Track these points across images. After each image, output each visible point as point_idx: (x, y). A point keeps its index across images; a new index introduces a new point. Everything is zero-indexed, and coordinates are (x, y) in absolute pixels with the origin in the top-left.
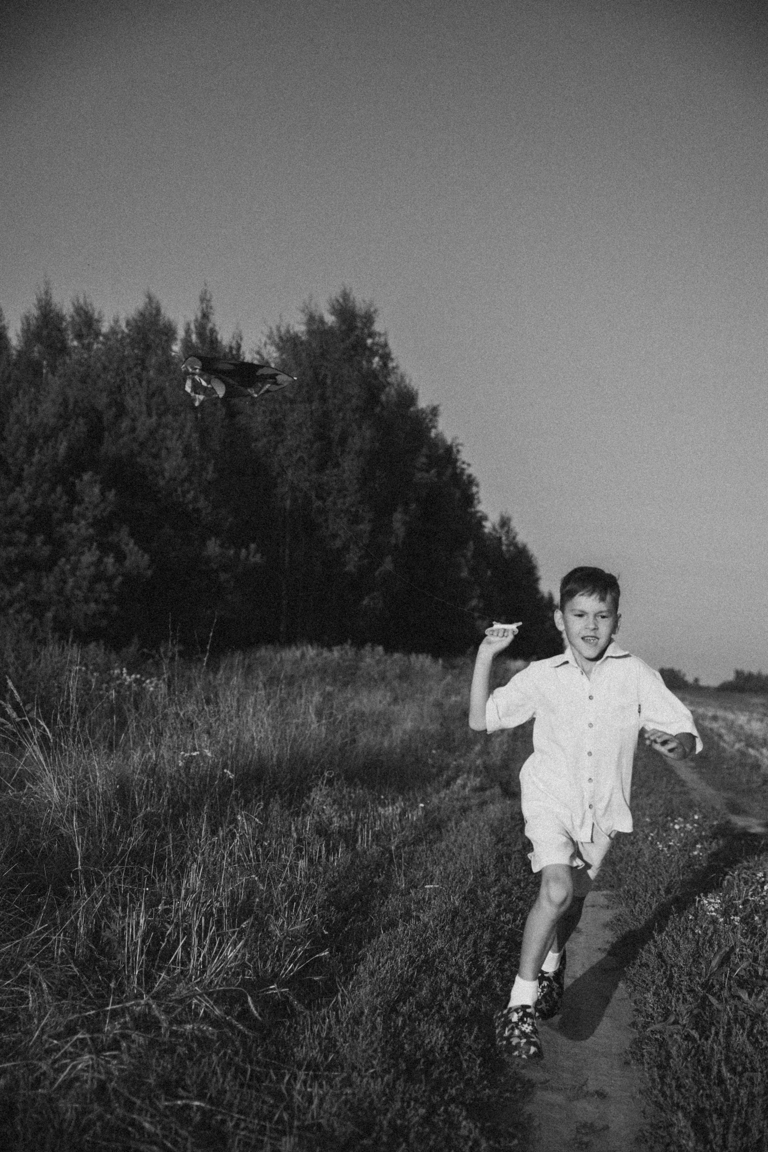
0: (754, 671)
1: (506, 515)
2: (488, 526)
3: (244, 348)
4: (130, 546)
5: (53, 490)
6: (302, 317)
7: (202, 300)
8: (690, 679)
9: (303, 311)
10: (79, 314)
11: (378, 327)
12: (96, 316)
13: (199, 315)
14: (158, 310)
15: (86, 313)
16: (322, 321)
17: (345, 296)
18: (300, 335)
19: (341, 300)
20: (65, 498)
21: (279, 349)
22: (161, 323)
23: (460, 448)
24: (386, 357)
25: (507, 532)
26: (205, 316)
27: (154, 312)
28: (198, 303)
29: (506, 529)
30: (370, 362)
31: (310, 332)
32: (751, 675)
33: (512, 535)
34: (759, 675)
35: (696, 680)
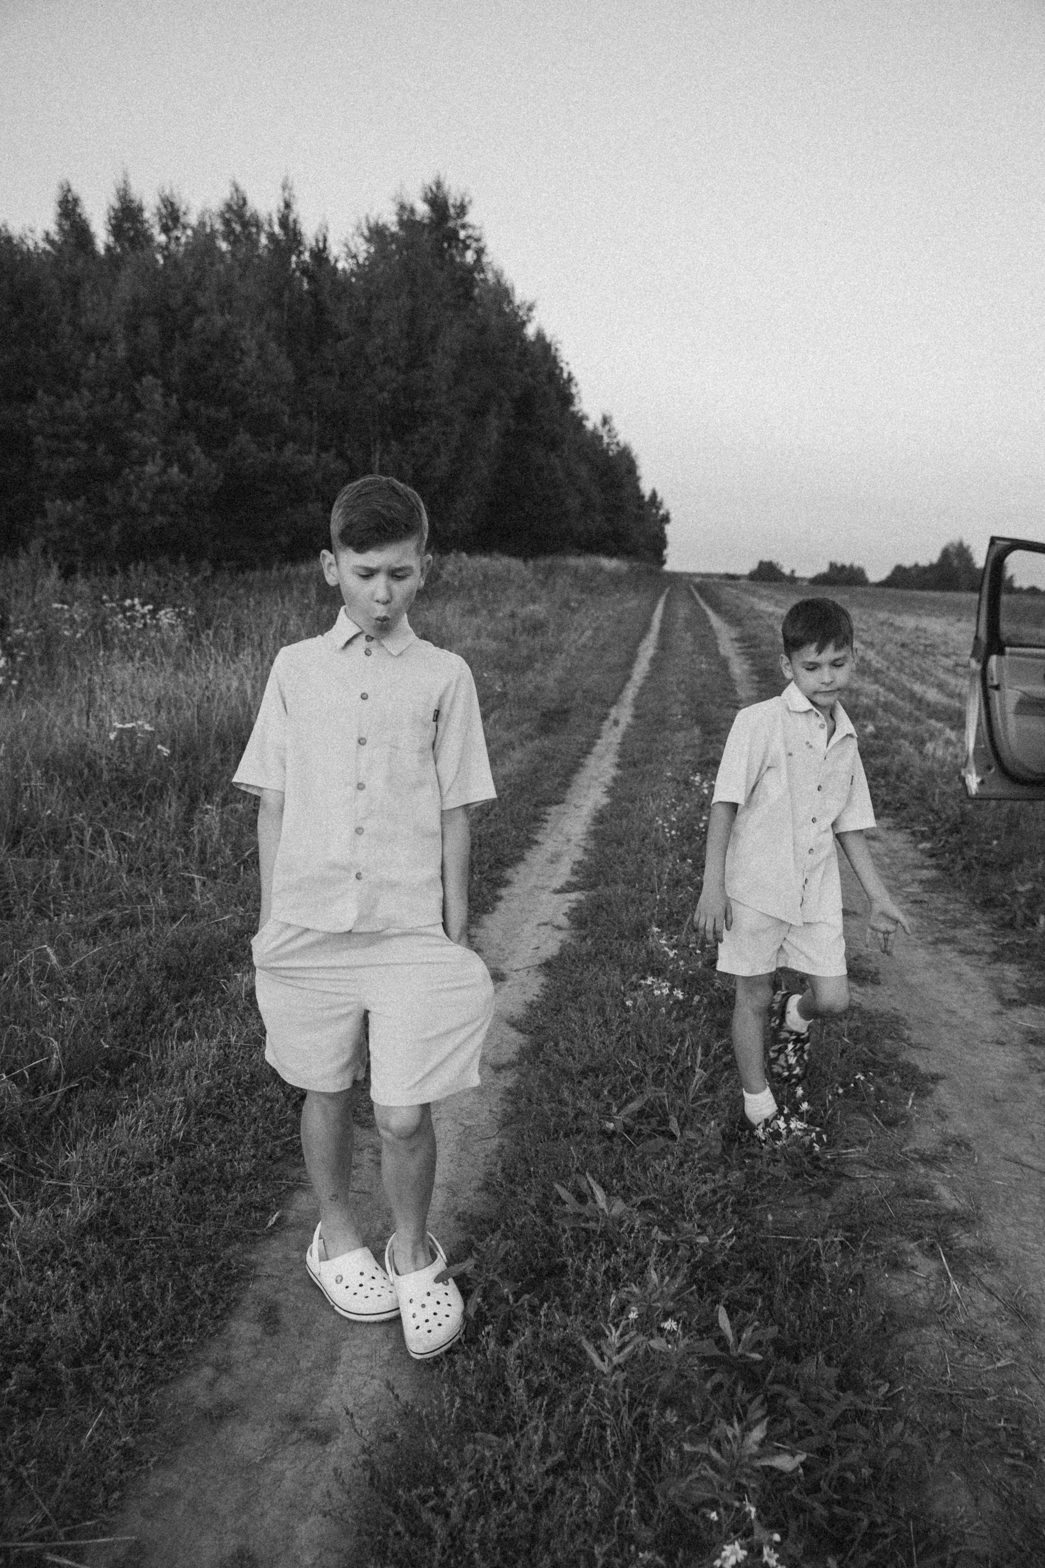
0: (848, 564)
1: (608, 414)
2: (589, 425)
3: (331, 242)
4: (197, 454)
5: (112, 397)
6: (394, 208)
7: (284, 187)
8: (787, 571)
9: (394, 200)
10: (165, 206)
11: (470, 218)
12: (183, 208)
13: (282, 204)
14: (244, 200)
15: (172, 204)
16: (412, 211)
17: (439, 185)
18: (389, 225)
19: (434, 188)
20: (126, 405)
21: (368, 240)
22: (248, 214)
23: (558, 346)
24: (480, 252)
25: (609, 431)
26: (288, 205)
27: (241, 202)
28: (280, 192)
29: (607, 427)
30: (463, 256)
31: (402, 223)
32: (843, 567)
33: (613, 433)
34: (852, 566)
35: (793, 572)
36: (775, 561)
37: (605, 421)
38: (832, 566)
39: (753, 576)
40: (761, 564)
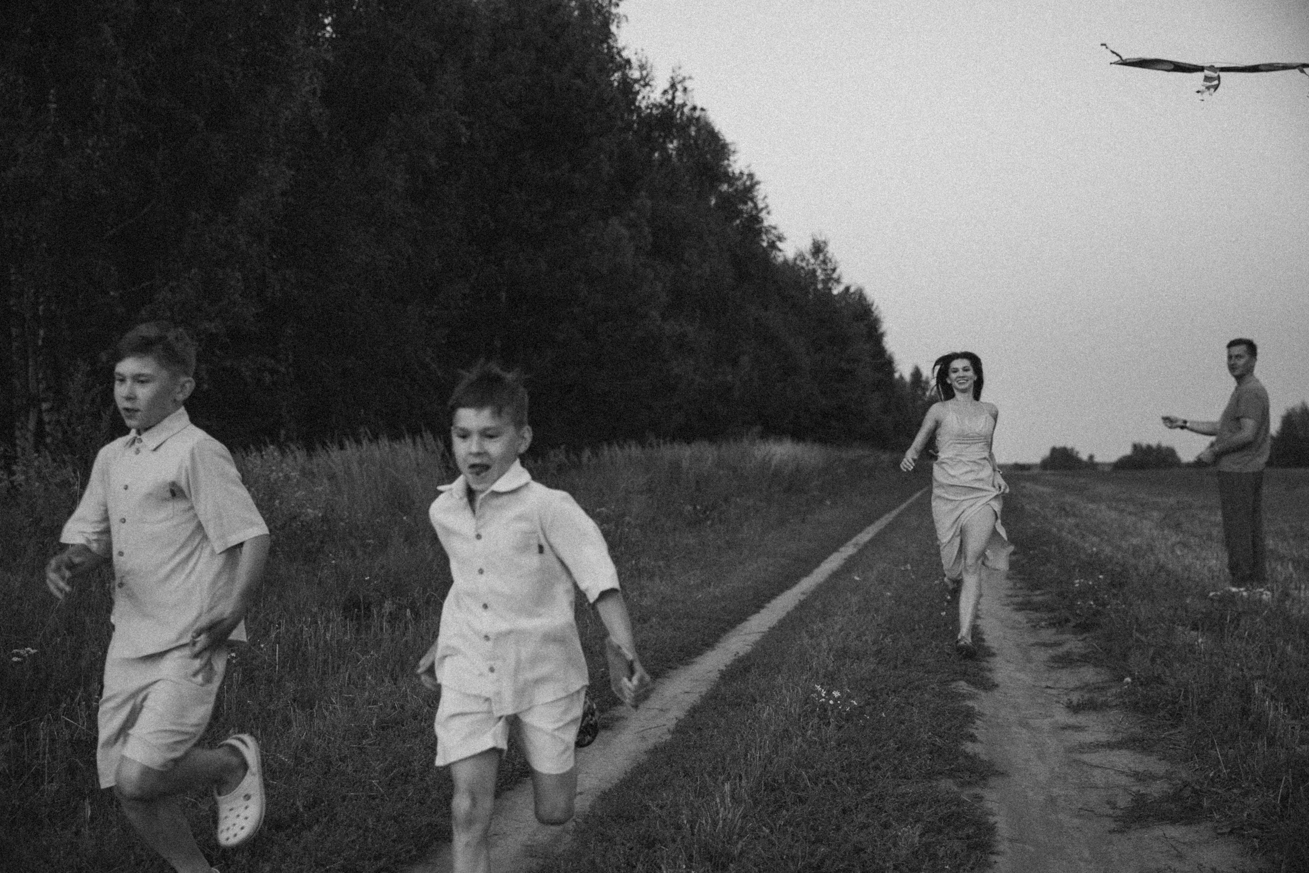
0: (1152, 444)
1: (821, 238)
8: (1084, 457)
25: (826, 265)
29: (820, 258)
32: (1149, 447)
33: (830, 266)
34: (1159, 447)
35: (1091, 457)
36: (1069, 446)
37: (818, 249)
38: (1136, 447)
39: (1046, 464)
40: (1054, 450)
